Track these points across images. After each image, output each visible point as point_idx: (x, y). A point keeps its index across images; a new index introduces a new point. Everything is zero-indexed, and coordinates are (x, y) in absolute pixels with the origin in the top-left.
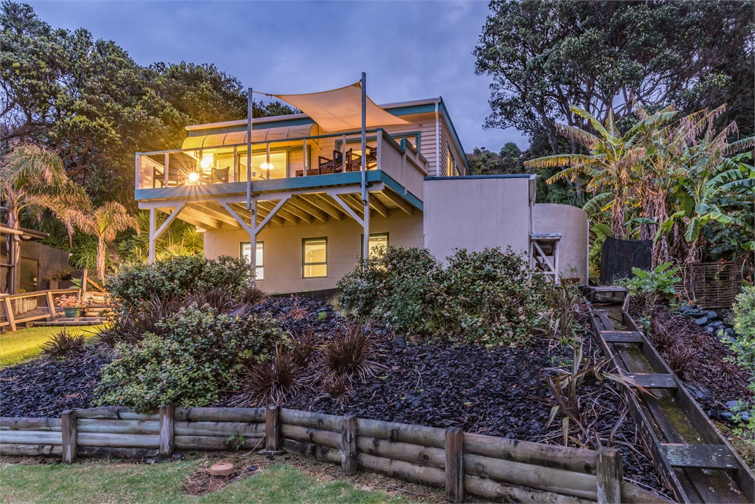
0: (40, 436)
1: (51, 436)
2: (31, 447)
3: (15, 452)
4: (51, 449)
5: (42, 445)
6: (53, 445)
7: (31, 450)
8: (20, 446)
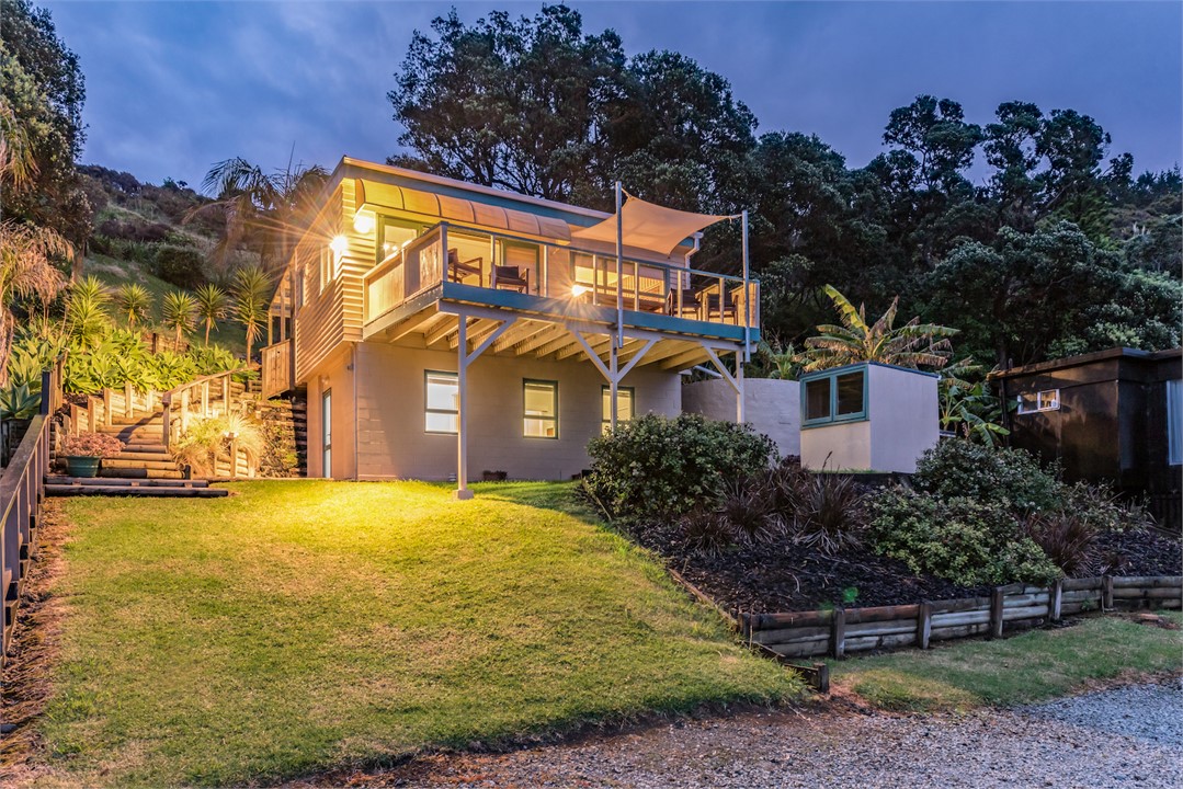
0: (971, 616)
1: (976, 616)
2: (962, 628)
3: (950, 634)
4: (978, 628)
5: (969, 625)
6: (977, 624)
7: (962, 631)
8: (955, 628)
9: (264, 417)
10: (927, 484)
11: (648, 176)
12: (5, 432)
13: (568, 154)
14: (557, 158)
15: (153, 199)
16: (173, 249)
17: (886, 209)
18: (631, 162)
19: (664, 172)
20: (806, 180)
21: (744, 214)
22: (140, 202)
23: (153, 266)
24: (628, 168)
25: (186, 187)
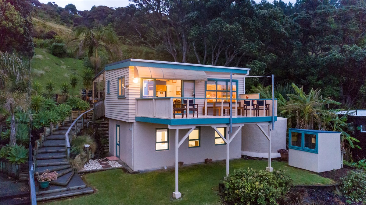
9: (94, 127)
10: (347, 192)
11: (221, 28)
12: (17, 168)
13: (191, 16)
14: (187, 17)
15: (45, 9)
16: (57, 45)
17: (302, 35)
18: (214, 22)
19: (227, 27)
20: (276, 28)
21: (273, 76)
22: (41, 10)
23: (50, 49)
24: (213, 25)
25: (55, 4)
